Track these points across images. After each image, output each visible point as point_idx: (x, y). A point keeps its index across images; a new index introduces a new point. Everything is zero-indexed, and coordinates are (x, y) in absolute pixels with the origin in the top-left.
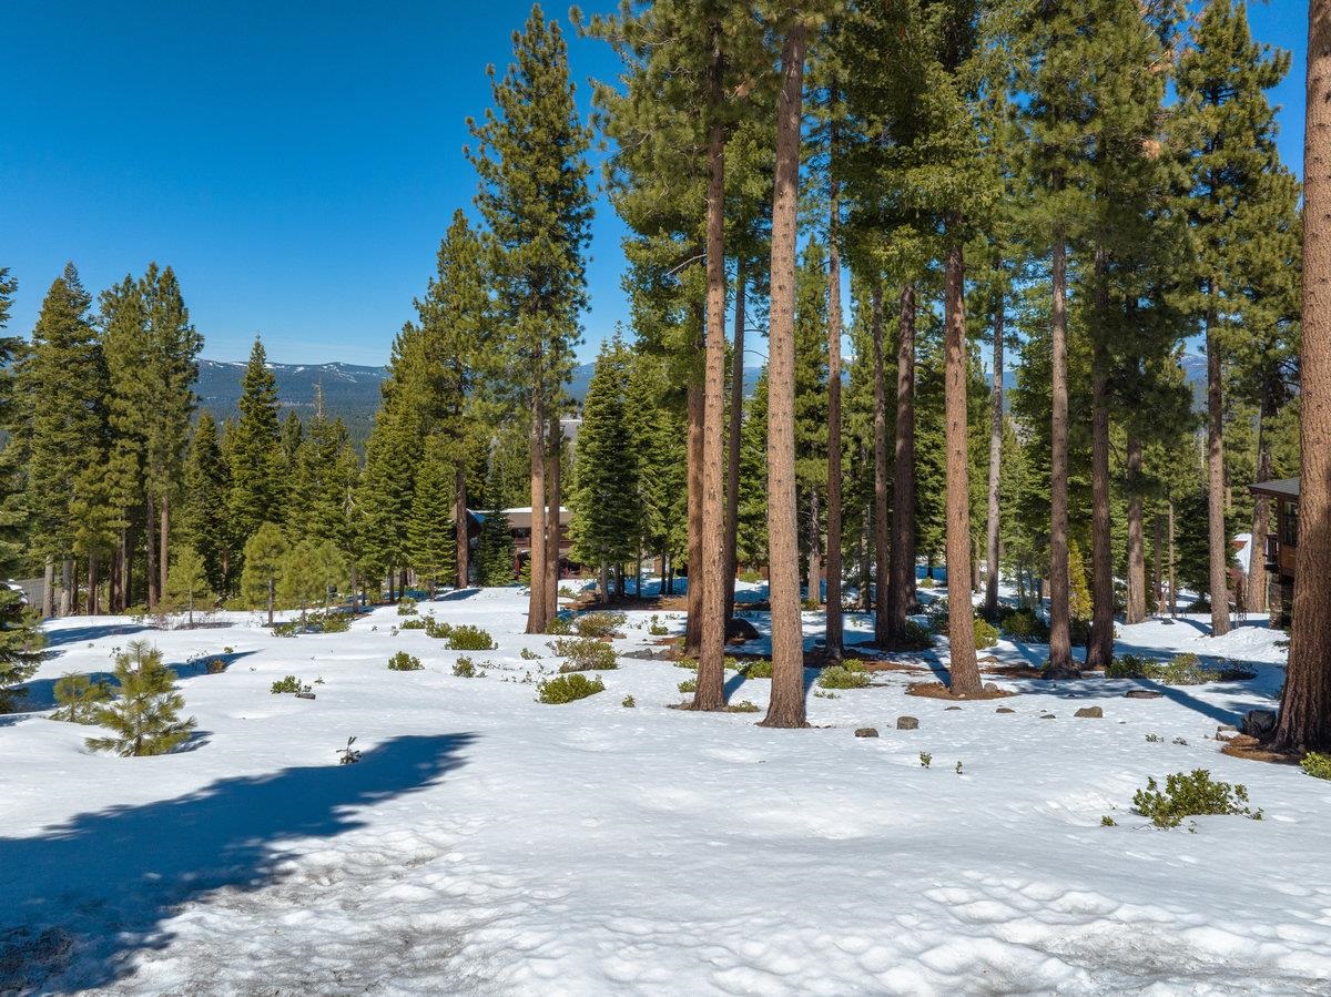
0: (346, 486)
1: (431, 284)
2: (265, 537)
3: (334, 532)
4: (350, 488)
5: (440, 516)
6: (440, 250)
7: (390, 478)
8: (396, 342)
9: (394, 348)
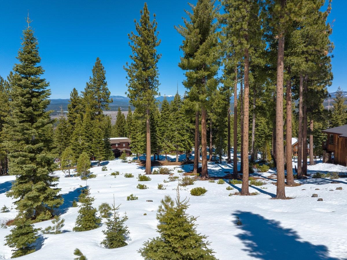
0: (79, 136)
1: (90, 78)
2: (67, 152)
3: (77, 149)
4: (80, 136)
5: (101, 143)
6: (93, 69)
7: (86, 133)
8: (71, 94)
9: (71, 95)
